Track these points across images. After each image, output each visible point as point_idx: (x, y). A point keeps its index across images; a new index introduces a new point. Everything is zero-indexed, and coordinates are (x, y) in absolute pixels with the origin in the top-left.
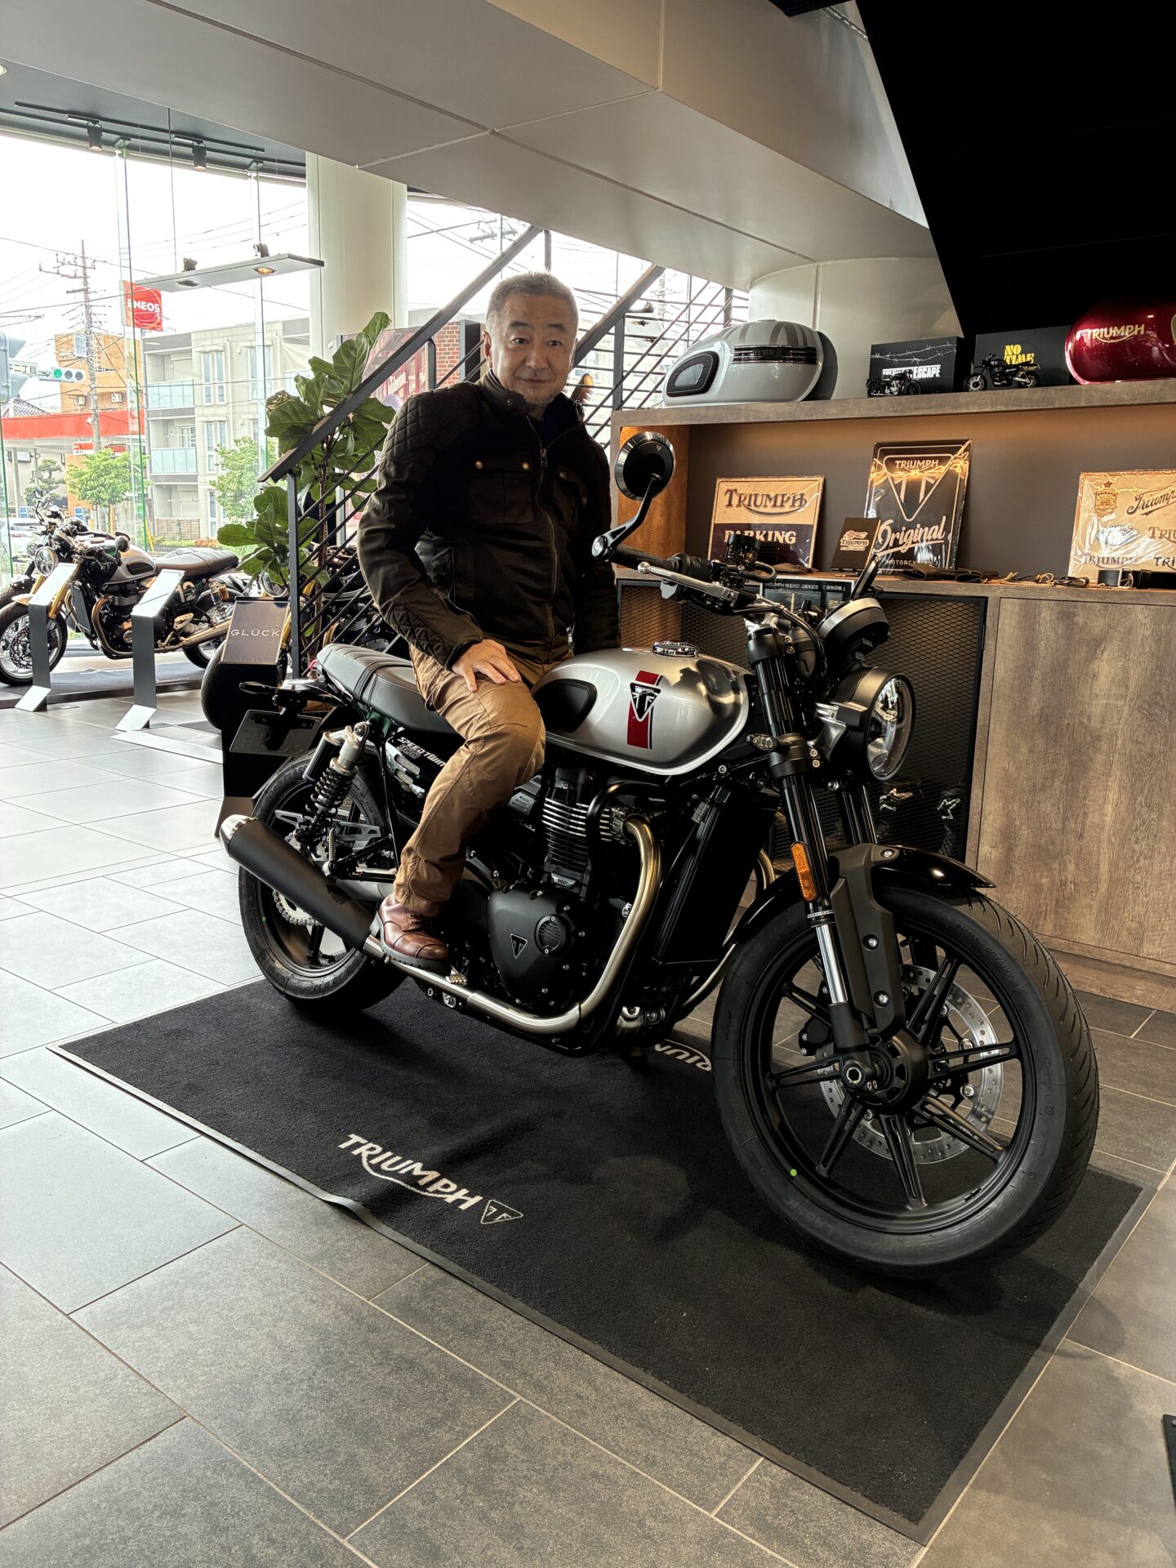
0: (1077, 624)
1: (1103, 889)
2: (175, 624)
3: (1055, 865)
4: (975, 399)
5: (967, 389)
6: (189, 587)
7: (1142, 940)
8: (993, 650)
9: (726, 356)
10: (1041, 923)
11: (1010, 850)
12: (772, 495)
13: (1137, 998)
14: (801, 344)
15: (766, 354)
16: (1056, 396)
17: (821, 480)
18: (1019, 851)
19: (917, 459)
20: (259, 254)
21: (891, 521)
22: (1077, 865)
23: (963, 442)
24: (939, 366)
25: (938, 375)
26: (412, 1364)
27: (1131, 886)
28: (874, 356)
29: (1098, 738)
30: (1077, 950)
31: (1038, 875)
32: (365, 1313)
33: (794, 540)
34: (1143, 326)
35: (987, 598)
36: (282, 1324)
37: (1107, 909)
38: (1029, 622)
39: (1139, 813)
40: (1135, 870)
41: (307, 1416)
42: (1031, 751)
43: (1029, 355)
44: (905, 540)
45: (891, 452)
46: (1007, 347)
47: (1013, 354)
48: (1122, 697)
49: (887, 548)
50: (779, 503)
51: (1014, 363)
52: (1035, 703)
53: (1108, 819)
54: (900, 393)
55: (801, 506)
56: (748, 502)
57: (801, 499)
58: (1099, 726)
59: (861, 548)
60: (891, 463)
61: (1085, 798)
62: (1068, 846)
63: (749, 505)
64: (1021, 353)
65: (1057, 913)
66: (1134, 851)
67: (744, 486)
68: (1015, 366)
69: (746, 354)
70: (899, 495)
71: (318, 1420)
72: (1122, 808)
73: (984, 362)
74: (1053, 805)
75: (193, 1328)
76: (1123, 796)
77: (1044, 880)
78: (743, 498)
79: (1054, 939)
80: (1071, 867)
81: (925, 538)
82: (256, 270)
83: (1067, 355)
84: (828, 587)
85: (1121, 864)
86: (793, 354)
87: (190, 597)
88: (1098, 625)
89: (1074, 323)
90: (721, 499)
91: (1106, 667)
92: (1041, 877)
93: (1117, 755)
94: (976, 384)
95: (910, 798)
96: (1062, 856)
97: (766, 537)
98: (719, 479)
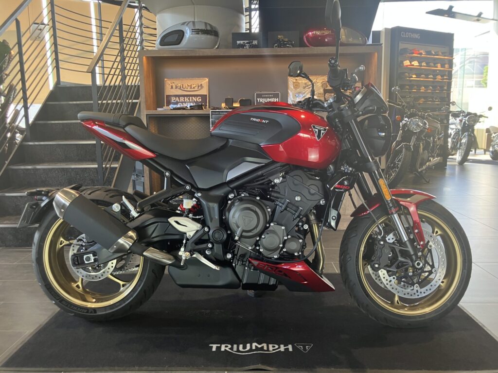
9: (187, 32)
24: (257, 41)
28: (233, 37)
64: (284, 38)
67: (177, 82)
73: (278, 40)
83: (305, 39)
90: (168, 86)
94: (276, 47)
97: (189, 99)
98: (165, 79)
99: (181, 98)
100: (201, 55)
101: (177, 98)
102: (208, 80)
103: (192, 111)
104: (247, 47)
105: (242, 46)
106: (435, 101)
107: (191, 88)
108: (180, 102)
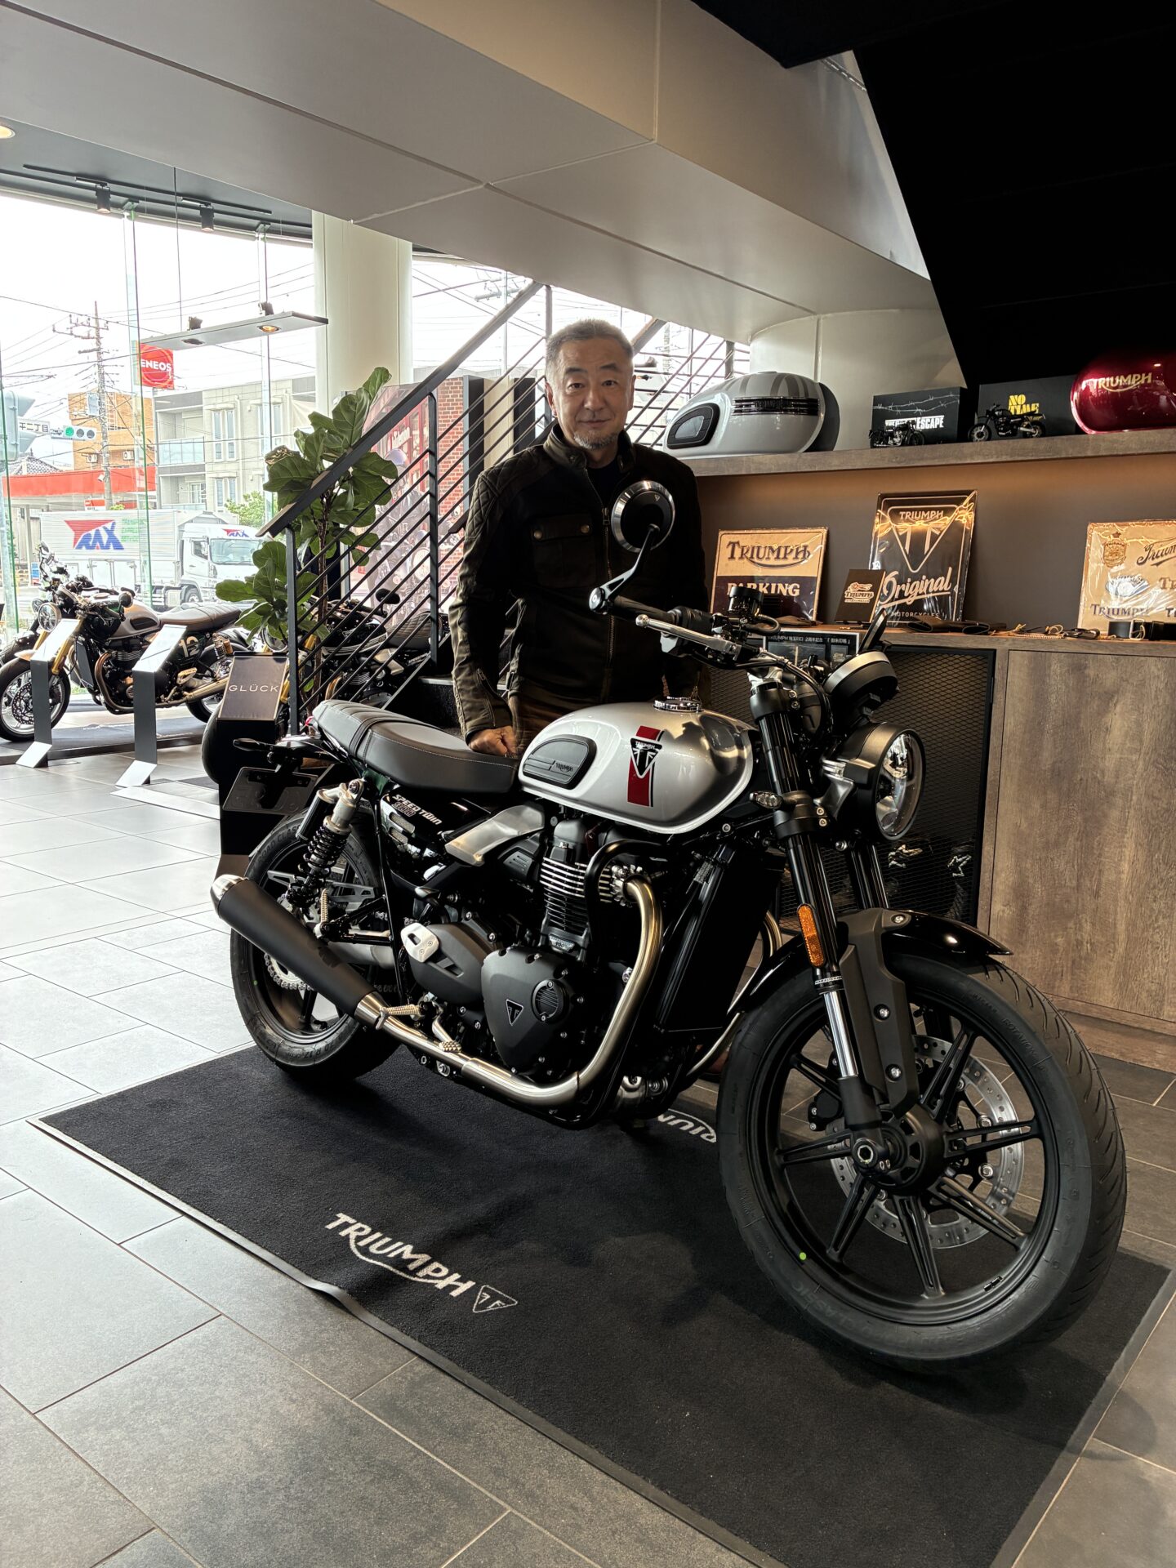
0: (1089, 676)
1: (1121, 950)
2: (179, 679)
3: (1071, 924)
4: (978, 451)
5: (971, 440)
6: (192, 642)
7: (1162, 1002)
8: (1002, 703)
9: (727, 408)
10: (1057, 984)
11: (1023, 909)
12: (775, 547)
13: (1158, 1062)
14: (802, 396)
15: (767, 406)
16: (1063, 445)
17: (824, 531)
18: (1033, 910)
19: (922, 510)
20: (264, 312)
21: (896, 573)
22: (1093, 924)
23: (968, 493)
24: (942, 417)
25: (941, 426)
26: (396, 1471)
27: (1150, 946)
28: (876, 407)
29: (1111, 793)
30: (1094, 1013)
31: (1052, 934)
32: (348, 1414)
33: (797, 592)
34: (1150, 374)
35: (995, 651)
36: (259, 1426)
37: (1125, 969)
38: (1038, 674)
39: (1157, 871)
40: (1154, 929)
41: (282, 1530)
42: (1044, 806)
43: (1033, 405)
44: (911, 592)
45: (896, 503)
46: (1012, 397)
47: (1017, 404)
48: (1137, 751)
49: (893, 600)
50: (782, 555)
51: (1018, 413)
52: (1047, 757)
53: (1124, 876)
54: (904, 444)
55: (804, 557)
56: (750, 556)
57: (805, 551)
58: (1113, 781)
59: (866, 600)
60: (895, 515)
61: (1100, 855)
62: (1083, 905)
63: (752, 557)
64: (1026, 403)
65: (1073, 974)
66: (1152, 910)
67: (747, 539)
68: (1021, 416)
69: (747, 406)
70: (904, 545)
71: (295, 1534)
72: (1139, 866)
73: (988, 412)
74: (1067, 862)
75: (164, 1430)
76: (1140, 853)
77: (1059, 940)
78: (745, 550)
79: (1071, 1001)
80: (1088, 927)
81: (930, 590)
82: (261, 328)
83: (1073, 404)
84: (833, 640)
85: (1140, 924)
86: (794, 406)
87: (194, 652)
88: (1110, 678)
89: (1079, 372)
90: (723, 552)
91: (1119, 722)
92: (1056, 936)
93: (1132, 811)
94: (980, 435)
95: (920, 855)
96: (1078, 915)
97: (769, 589)
98: (720, 532)
107: (778, 557)
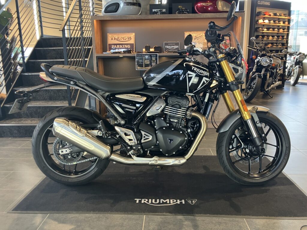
9: (121, 4)
14: (138, 2)
15: (132, 4)
25: (165, 11)
28: (150, 7)
33: (130, 47)
46: (179, 6)
64: (182, 8)
68: (184, 10)
73: (179, 9)
83: (195, 8)
84: (152, 55)
94: (177, 13)
97: (123, 46)
98: (108, 34)
99: (117, 46)
100: (130, 19)
101: (115, 46)
102: (134, 34)
103: (125, 54)
104: (159, 13)
105: (156, 13)
106: (278, 46)
107: (124, 39)
108: (117, 48)
